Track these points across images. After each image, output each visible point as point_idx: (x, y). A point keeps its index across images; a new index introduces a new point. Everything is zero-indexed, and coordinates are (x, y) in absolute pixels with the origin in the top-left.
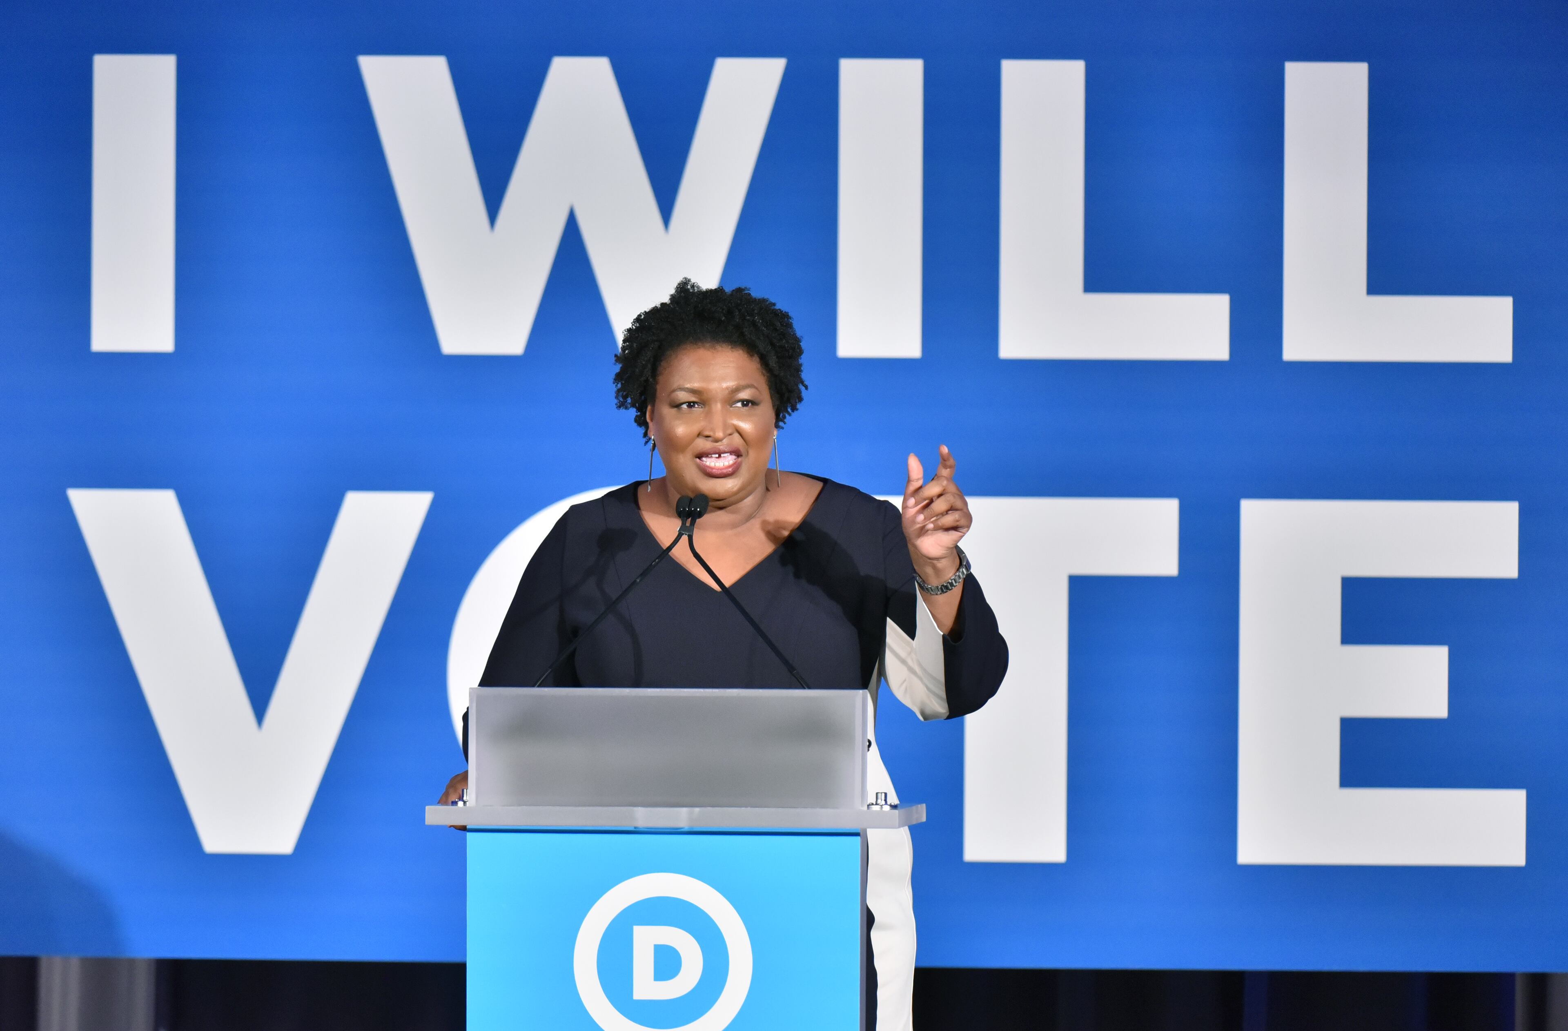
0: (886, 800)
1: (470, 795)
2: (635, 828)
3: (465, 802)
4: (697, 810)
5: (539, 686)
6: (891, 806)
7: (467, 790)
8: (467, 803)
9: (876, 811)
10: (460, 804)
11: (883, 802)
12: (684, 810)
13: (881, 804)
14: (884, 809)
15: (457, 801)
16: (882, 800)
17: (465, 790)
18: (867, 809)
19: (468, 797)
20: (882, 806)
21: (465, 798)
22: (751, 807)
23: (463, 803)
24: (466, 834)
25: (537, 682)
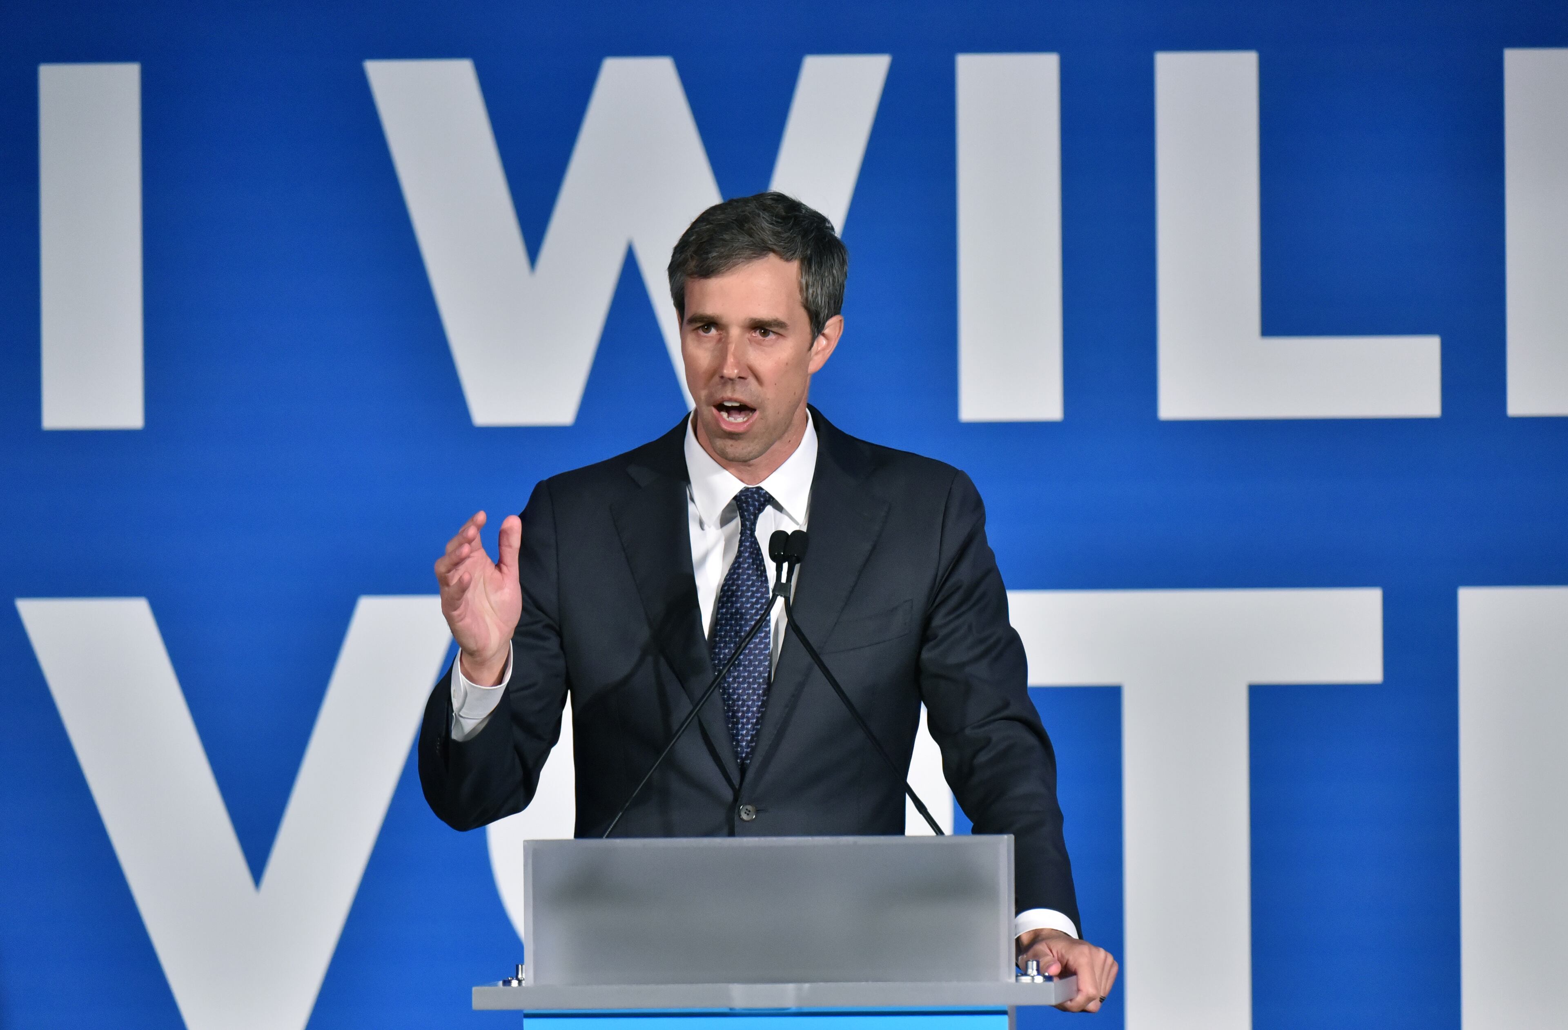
0: (1038, 970)
1: (527, 973)
2: (731, 1009)
3: (520, 981)
4: (807, 986)
5: (608, 837)
6: (1045, 977)
7: (522, 966)
8: (523, 982)
9: (1027, 984)
10: (515, 983)
11: (1035, 973)
12: (791, 987)
13: (1032, 975)
14: (1035, 981)
15: (511, 980)
16: (1033, 969)
17: (520, 966)
18: (1015, 981)
19: (524, 974)
20: (1033, 977)
21: (520, 976)
22: (873, 981)
23: (517, 982)
24: (523, 1020)
25: (605, 832)
